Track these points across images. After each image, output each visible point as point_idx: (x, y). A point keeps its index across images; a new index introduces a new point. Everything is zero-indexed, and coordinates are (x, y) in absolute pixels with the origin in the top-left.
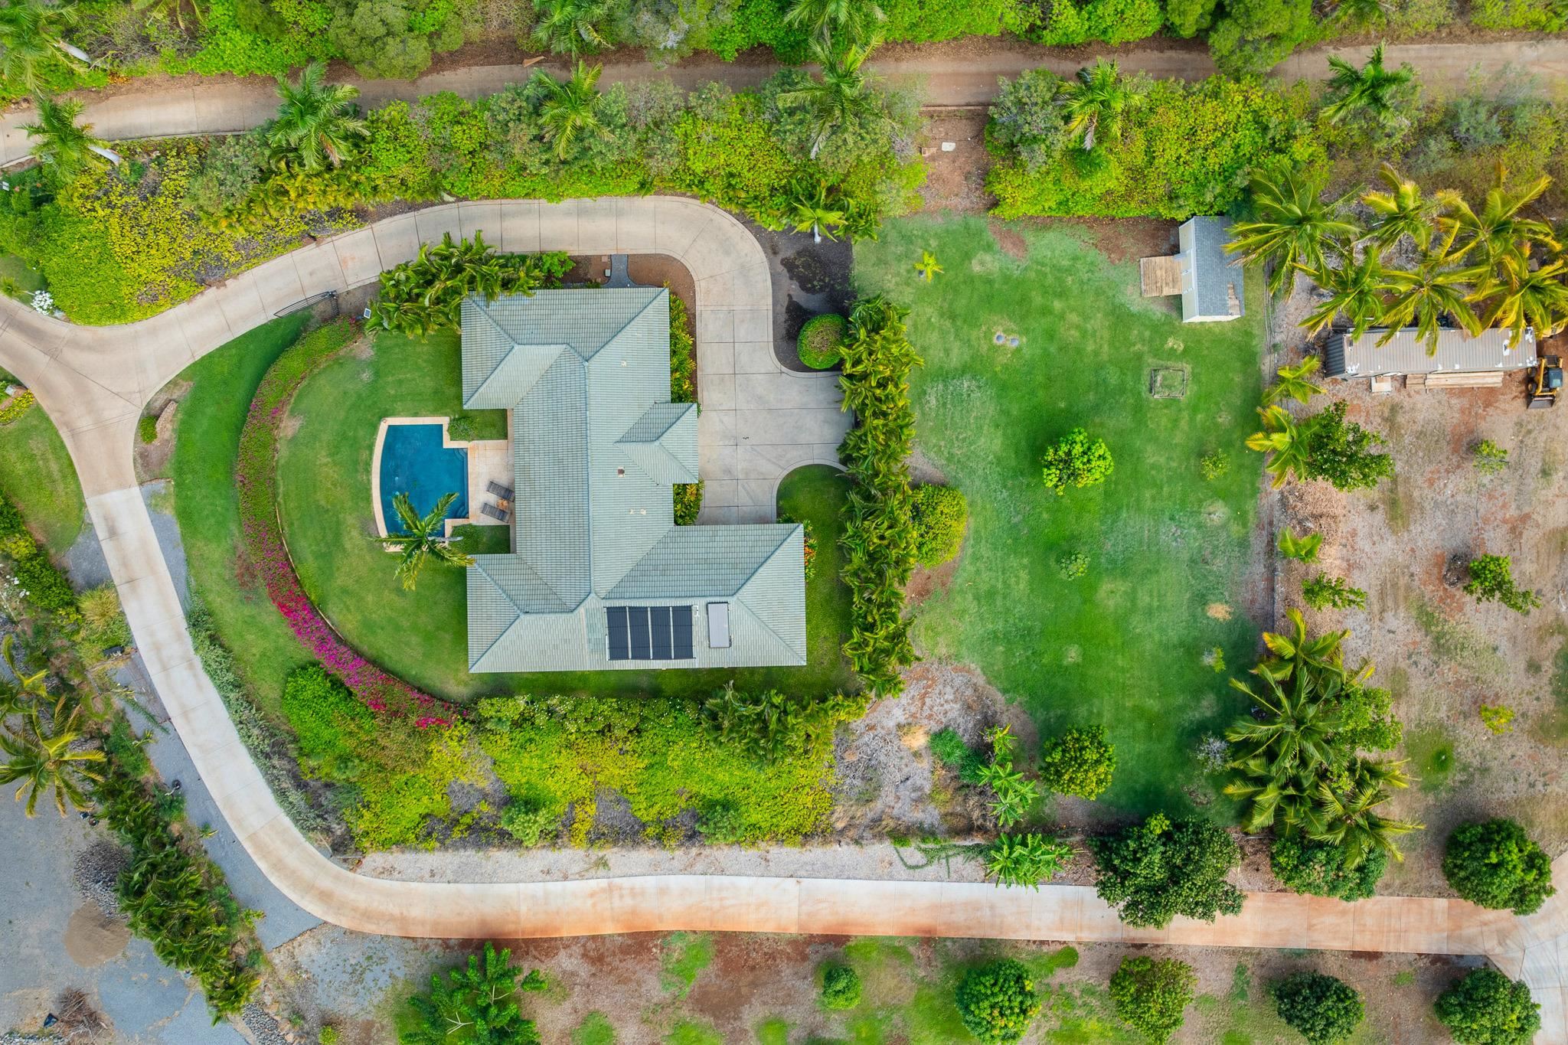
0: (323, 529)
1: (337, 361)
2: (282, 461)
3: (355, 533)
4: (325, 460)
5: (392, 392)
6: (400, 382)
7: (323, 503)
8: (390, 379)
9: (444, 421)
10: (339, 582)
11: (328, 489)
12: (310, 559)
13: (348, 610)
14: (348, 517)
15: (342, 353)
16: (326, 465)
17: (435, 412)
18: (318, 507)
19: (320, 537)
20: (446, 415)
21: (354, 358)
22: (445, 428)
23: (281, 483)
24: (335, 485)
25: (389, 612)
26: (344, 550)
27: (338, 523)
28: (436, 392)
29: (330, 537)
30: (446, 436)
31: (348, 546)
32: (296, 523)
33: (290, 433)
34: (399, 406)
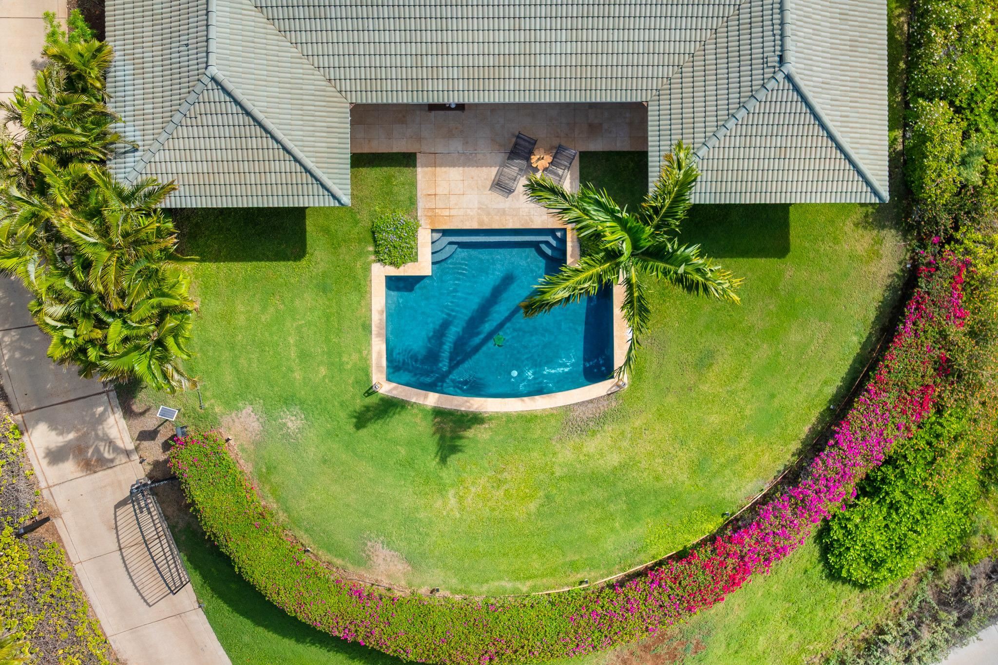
0: (582, 506)
1: (264, 478)
2: (454, 582)
3: (591, 445)
4: (453, 502)
5: (323, 371)
6: (304, 356)
7: (533, 506)
8: (298, 375)
9: (379, 273)
10: (683, 477)
11: (508, 495)
12: (638, 530)
13: (737, 459)
14: (560, 459)
15: (248, 468)
16: (461, 499)
17: (362, 289)
18: (539, 514)
19: (598, 513)
20: (367, 269)
21: (258, 445)
22: (392, 271)
23: (494, 585)
24: (500, 483)
25: (742, 383)
26: (623, 466)
27: (571, 478)
28: (324, 289)
29: (598, 494)
30: (408, 270)
31: (614, 459)
32: (571, 557)
33: (399, 567)
34: (350, 360)
